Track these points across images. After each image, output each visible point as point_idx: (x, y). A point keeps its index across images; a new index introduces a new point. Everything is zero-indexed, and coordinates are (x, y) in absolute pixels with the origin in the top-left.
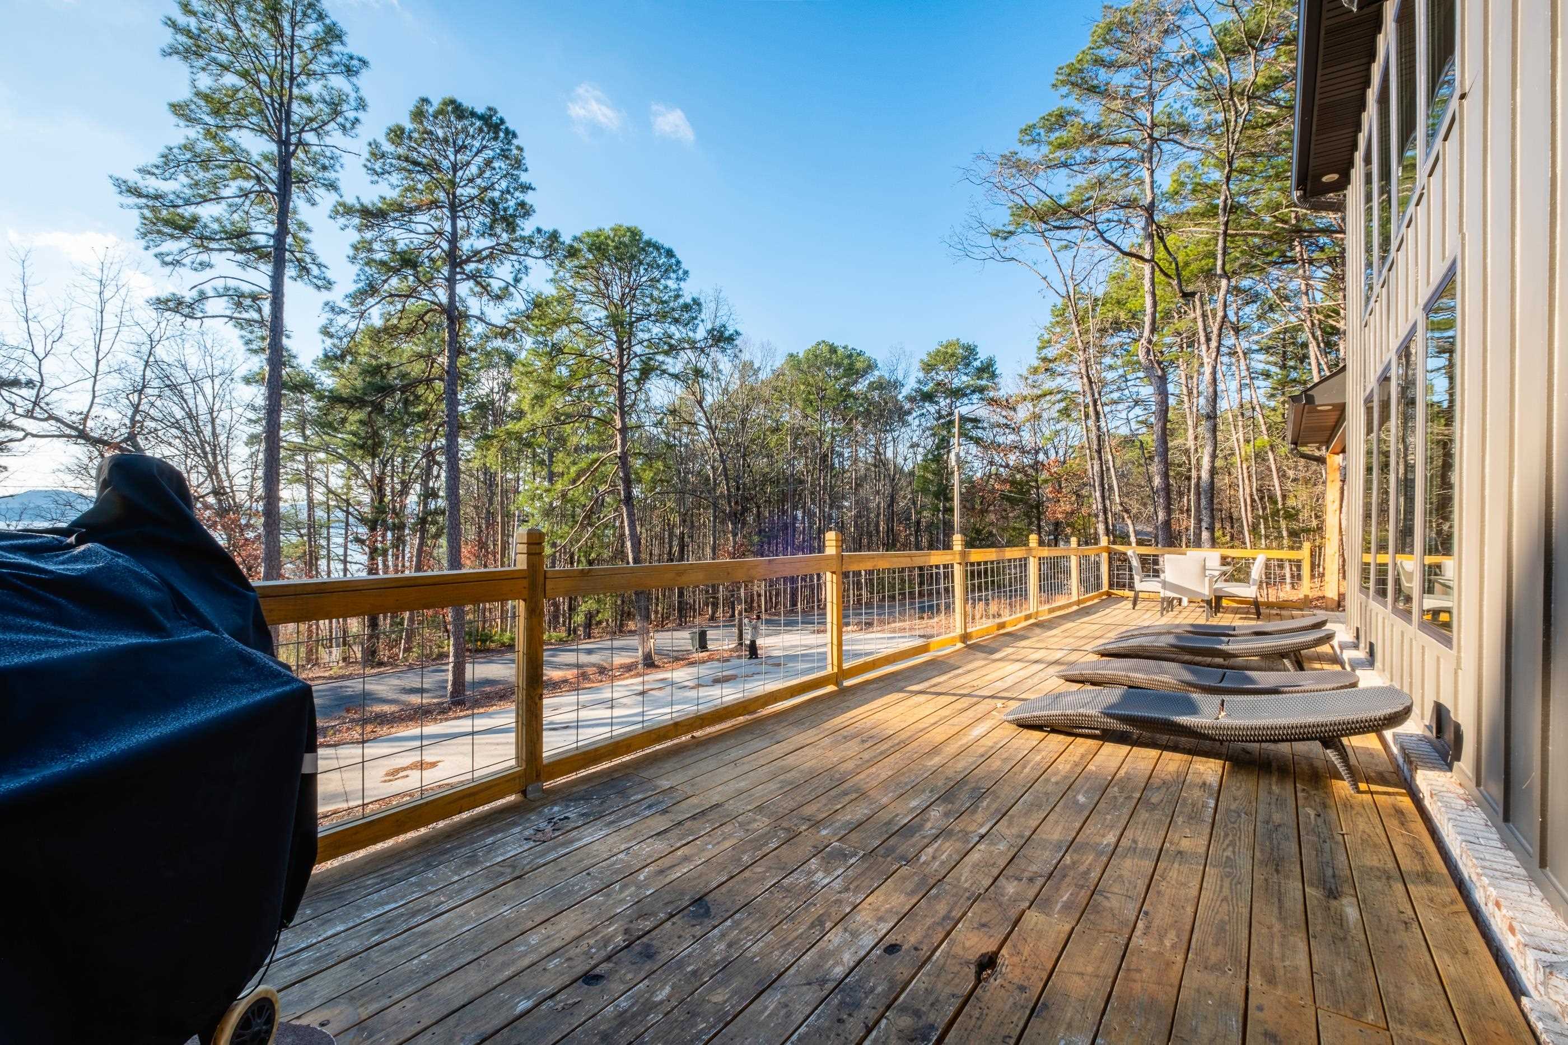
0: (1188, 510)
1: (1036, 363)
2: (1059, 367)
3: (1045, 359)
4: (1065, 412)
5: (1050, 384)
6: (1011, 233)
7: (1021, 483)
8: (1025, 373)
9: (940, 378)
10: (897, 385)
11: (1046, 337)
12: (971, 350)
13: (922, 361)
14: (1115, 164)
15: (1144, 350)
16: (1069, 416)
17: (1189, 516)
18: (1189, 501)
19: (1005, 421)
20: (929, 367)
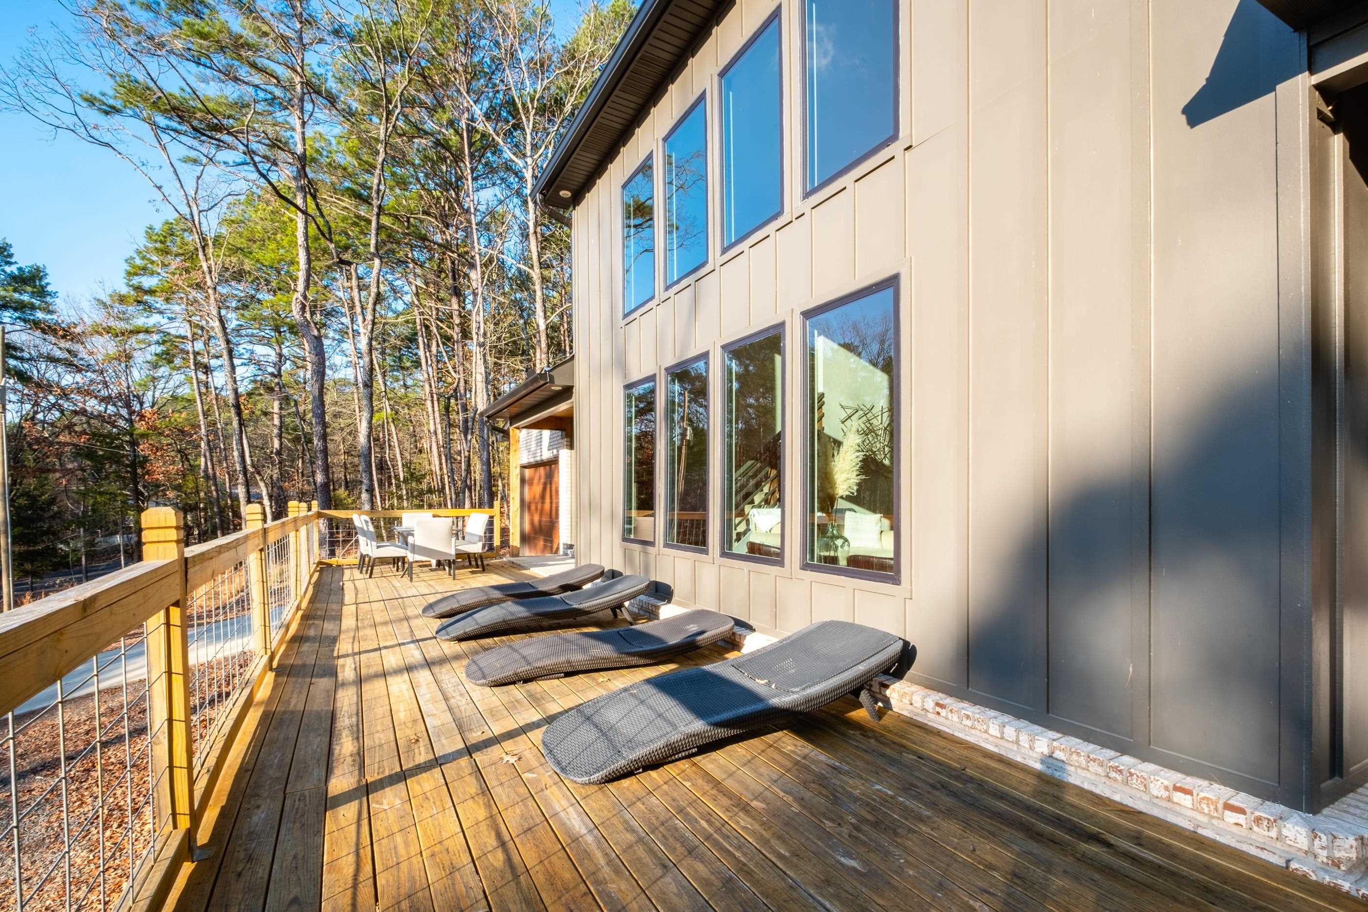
1: (124, 290)
2: (158, 302)
3: (138, 288)
4: (167, 357)
6: (117, 111)
8: (107, 300)
11: (138, 262)
14: (262, 95)
15: (299, 306)
16: (170, 362)
19: (66, 355)
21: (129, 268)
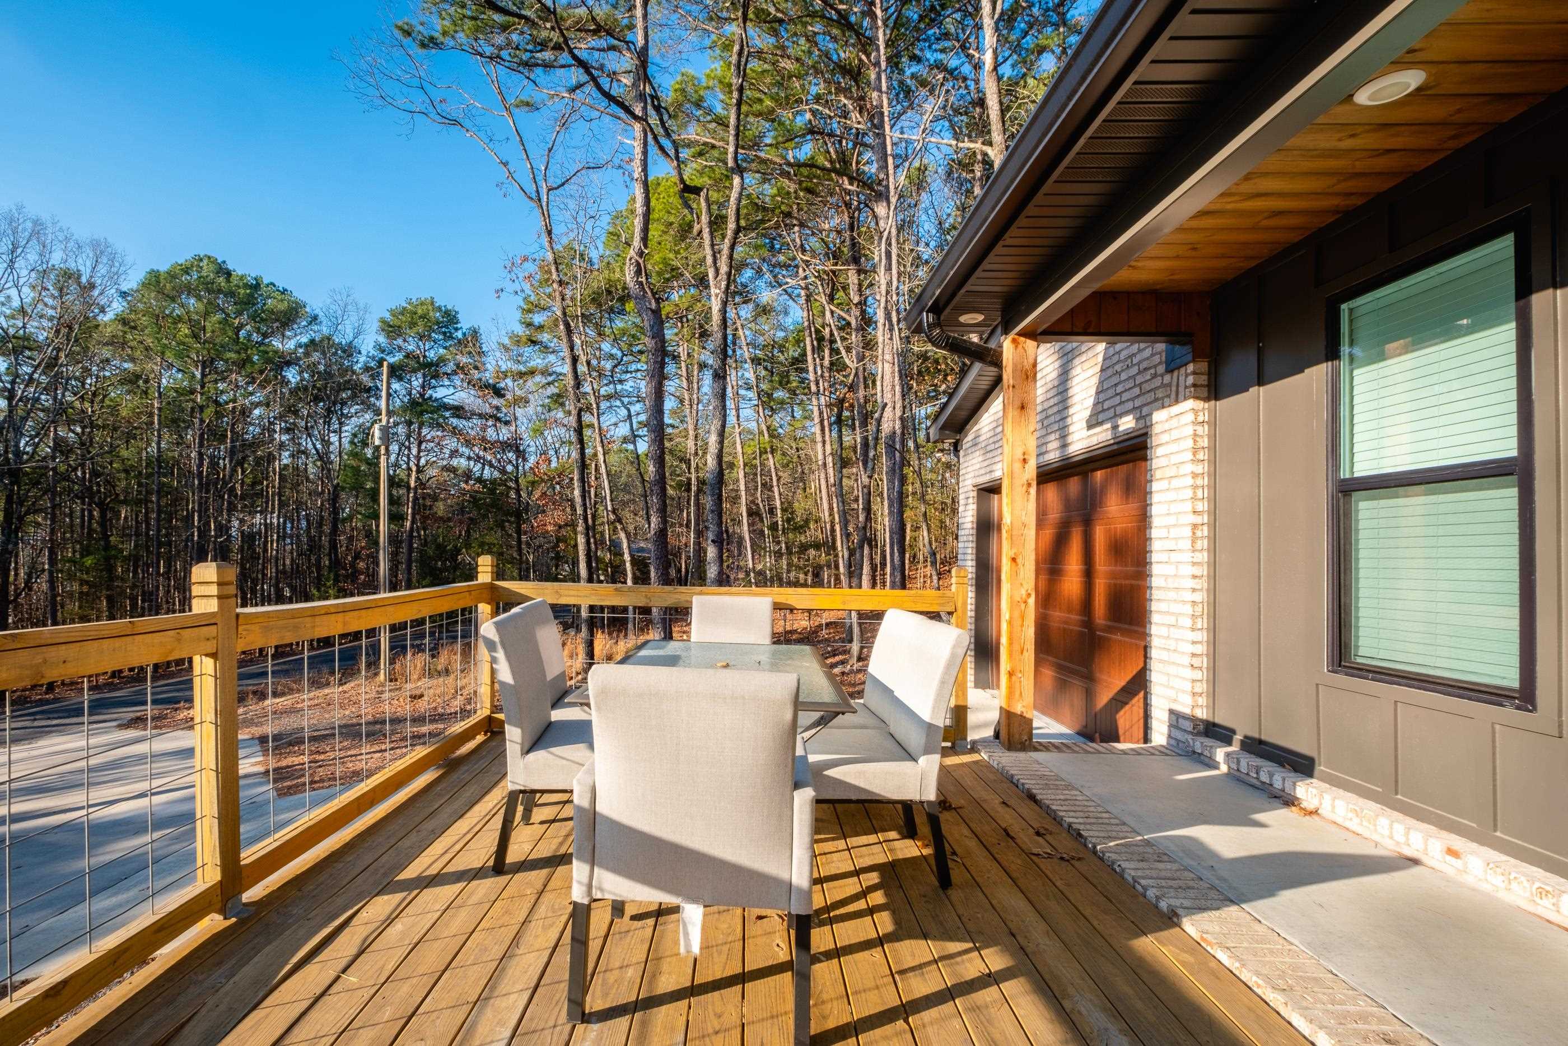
0: (688, 526)
1: (520, 330)
3: (531, 326)
5: (537, 361)
7: (493, 482)
8: (506, 341)
9: (410, 348)
10: (349, 350)
12: (450, 318)
13: (383, 321)
17: (689, 532)
18: (688, 514)
20: (391, 329)
21: (522, 304)
